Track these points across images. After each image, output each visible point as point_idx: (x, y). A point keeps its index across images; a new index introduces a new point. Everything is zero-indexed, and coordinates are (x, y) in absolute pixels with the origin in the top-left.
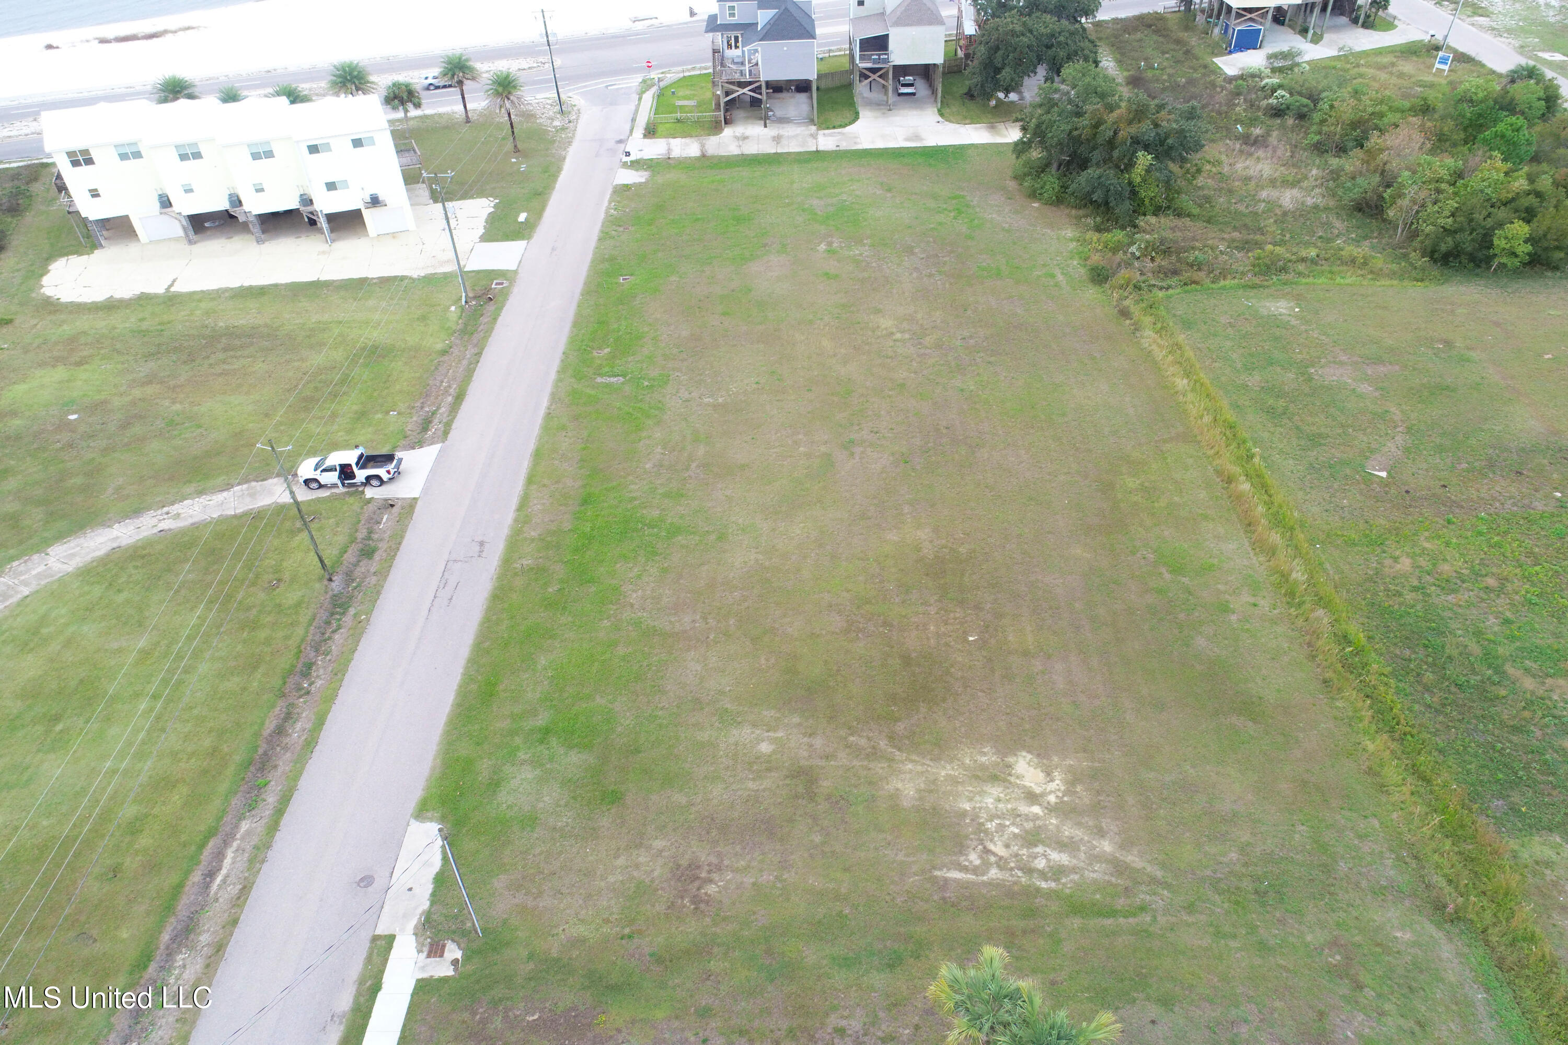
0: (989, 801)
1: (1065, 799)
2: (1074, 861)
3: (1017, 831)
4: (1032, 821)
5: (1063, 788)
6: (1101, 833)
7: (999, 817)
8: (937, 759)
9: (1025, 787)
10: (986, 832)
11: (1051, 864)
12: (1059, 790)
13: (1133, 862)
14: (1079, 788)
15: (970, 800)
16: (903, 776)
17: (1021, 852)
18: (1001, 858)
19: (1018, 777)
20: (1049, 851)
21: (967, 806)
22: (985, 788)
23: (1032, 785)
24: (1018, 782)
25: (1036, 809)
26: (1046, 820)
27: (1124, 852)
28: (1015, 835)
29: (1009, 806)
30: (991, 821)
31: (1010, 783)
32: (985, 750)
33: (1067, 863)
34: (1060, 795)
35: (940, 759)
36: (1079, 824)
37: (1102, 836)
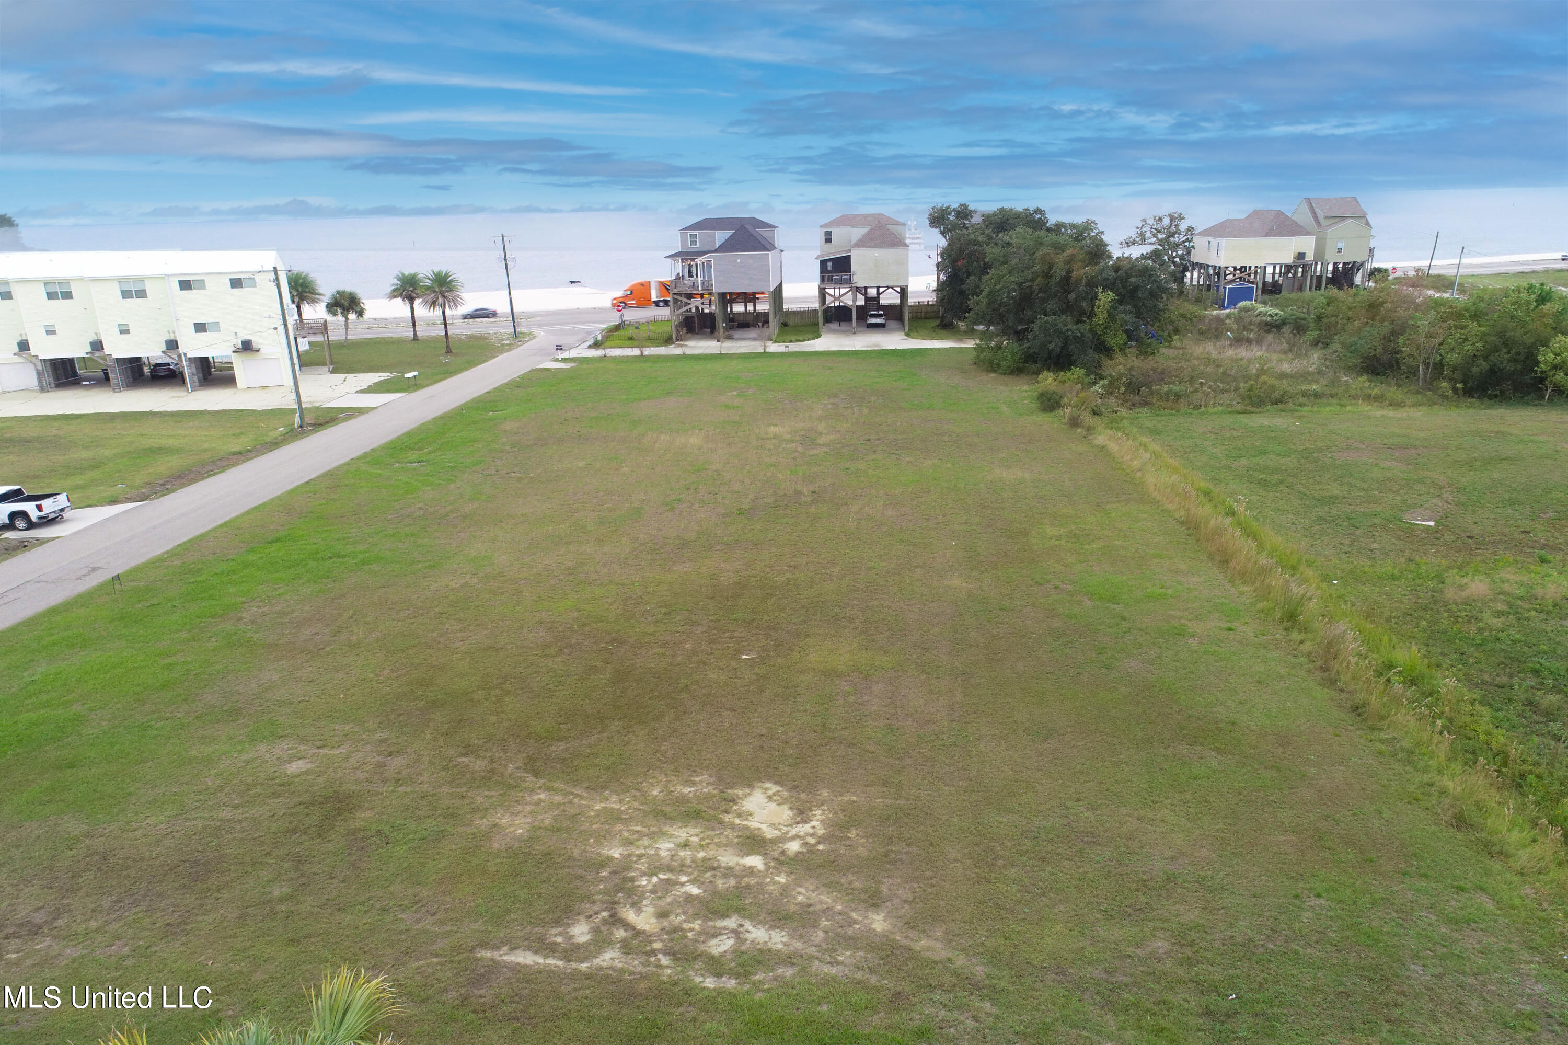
0: (665, 847)
1: (821, 847)
2: (798, 945)
3: (695, 891)
4: (736, 876)
5: (821, 832)
6: (874, 901)
7: (670, 869)
8: (597, 787)
9: (747, 828)
10: (631, 892)
11: (743, 948)
12: (812, 835)
13: (929, 949)
14: (853, 834)
15: (628, 843)
16: (520, 808)
17: (686, 926)
18: (638, 933)
19: (739, 815)
20: (748, 925)
21: (616, 853)
22: (665, 829)
23: (764, 827)
24: (737, 821)
25: (755, 861)
26: (765, 877)
27: (913, 934)
28: (689, 898)
29: (701, 855)
30: (651, 874)
31: (721, 822)
32: (697, 779)
33: (780, 946)
34: (812, 841)
35: (604, 787)
36: (831, 886)
37: (874, 905)
